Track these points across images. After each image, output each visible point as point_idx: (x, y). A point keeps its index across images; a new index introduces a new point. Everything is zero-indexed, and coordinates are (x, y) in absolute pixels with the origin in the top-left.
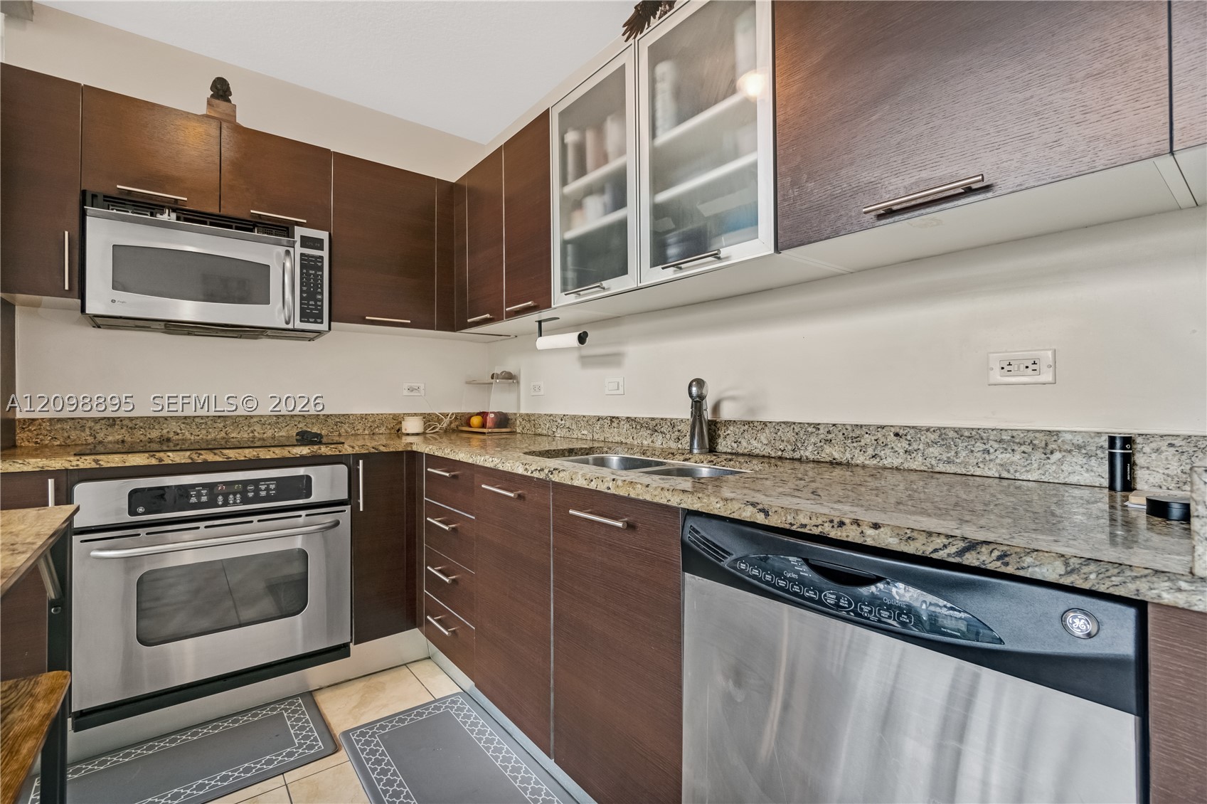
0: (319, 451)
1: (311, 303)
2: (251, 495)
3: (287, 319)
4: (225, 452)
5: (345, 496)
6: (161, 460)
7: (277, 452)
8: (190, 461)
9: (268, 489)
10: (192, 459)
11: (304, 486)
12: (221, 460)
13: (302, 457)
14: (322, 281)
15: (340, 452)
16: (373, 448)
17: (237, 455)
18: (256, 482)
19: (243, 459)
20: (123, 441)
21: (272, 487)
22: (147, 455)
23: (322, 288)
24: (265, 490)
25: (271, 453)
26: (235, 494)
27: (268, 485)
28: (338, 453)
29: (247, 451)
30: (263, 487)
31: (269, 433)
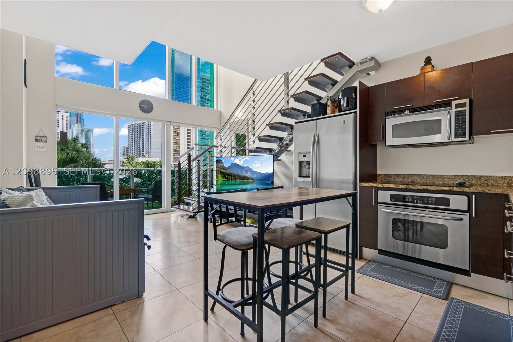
0: (453, 189)
1: (460, 130)
2: (426, 201)
3: (448, 138)
4: (417, 186)
5: (466, 209)
6: (398, 186)
7: (435, 188)
8: (406, 188)
9: (432, 200)
10: (406, 187)
11: (447, 202)
12: (415, 188)
13: (445, 191)
14: (465, 120)
15: (463, 190)
16: (482, 190)
17: (420, 187)
18: (428, 197)
19: (422, 189)
20: (401, 181)
21: (434, 200)
22: (394, 185)
23: (465, 123)
24: (431, 201)
25: (433, 188)
26: (420, 201)
27: (432, 199)
28: (462, 191)
29: (424, 186)
30: (430, 200)
31: (451, 182)
